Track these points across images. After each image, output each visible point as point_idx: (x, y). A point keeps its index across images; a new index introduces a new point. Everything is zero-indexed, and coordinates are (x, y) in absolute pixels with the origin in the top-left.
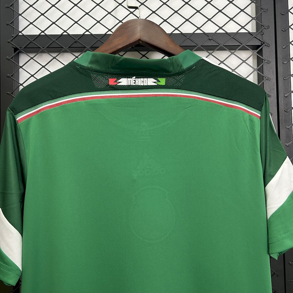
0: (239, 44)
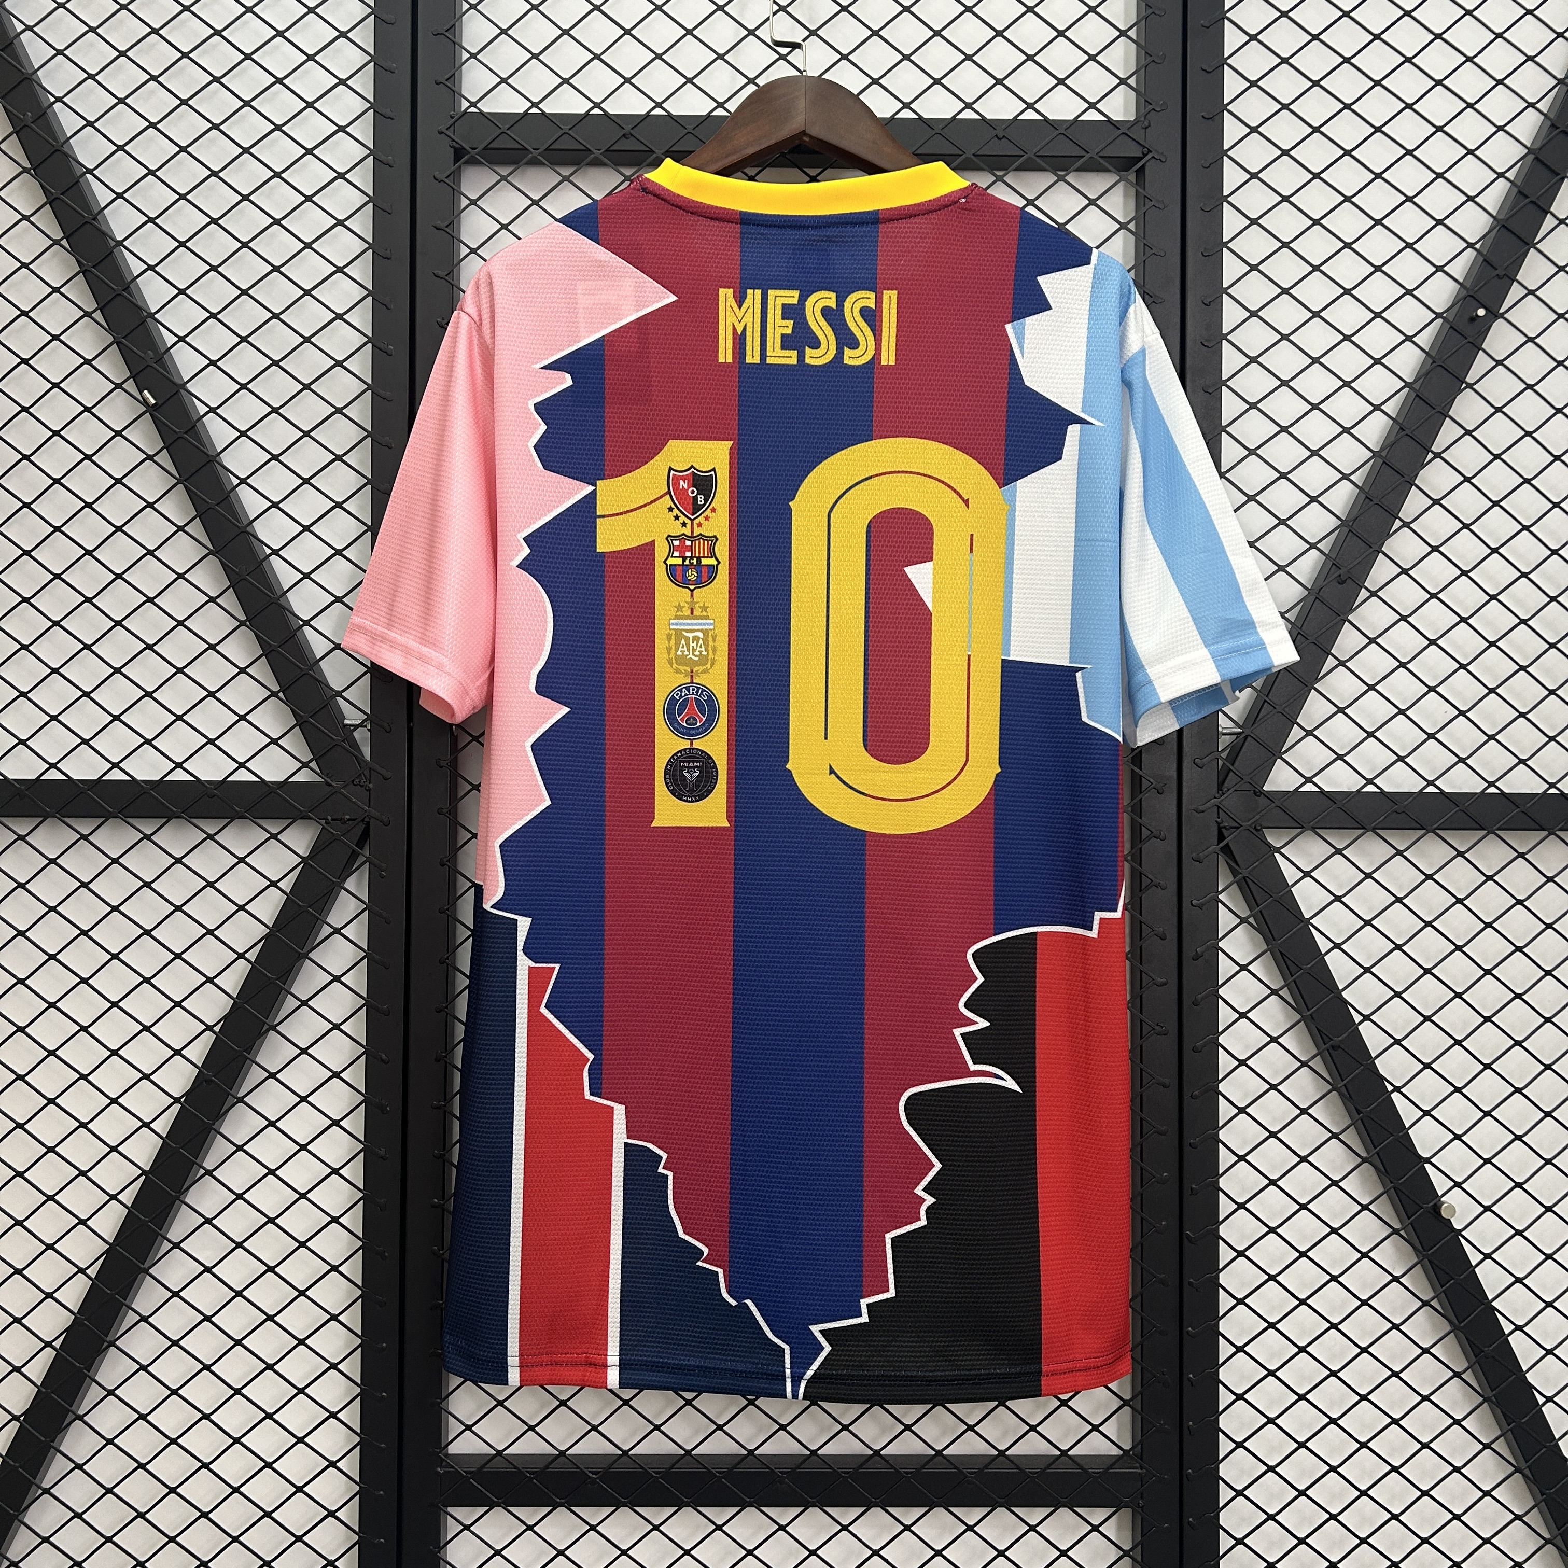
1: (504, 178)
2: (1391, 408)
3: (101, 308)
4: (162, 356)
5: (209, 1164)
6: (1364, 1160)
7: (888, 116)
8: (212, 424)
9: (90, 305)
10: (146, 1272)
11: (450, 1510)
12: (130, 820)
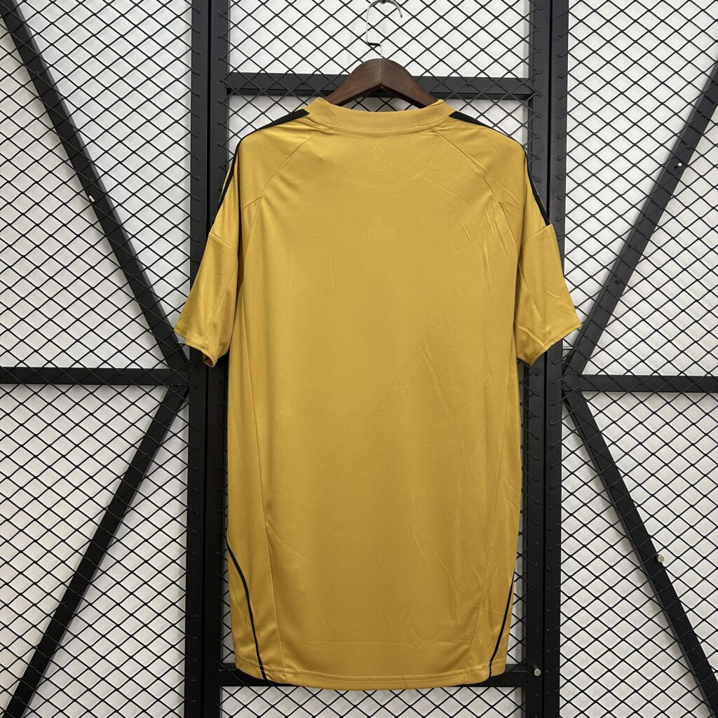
0: (503, 92)
1: (249, 102)
2: (640, 206)
3: (71, 159)
4: (97, 180)
5: (118, 536)
6: (624, 537)
7: (419, 75)
8: (119, 210)
9: (66, 157)
10: (91, 584)
11: (224, 687)
12: (84, 386)
